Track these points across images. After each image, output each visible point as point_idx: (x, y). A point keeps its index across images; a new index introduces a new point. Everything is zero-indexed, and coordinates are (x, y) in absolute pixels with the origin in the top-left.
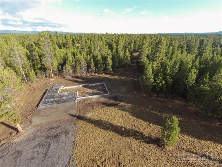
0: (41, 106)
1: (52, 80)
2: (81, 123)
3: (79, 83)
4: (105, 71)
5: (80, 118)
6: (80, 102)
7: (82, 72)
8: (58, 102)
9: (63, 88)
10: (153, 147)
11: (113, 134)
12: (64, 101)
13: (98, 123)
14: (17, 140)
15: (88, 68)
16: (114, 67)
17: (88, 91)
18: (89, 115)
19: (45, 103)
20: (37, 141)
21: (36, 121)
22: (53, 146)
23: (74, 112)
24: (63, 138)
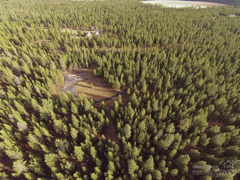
1: (65, 72)
2: (76, 85)
3: (75, 74)
4: (86, 67)
5: (76, 84)
6: (76, 80)
8: (70, 81)
9: (70, 76)
10: (90, 88)
11: (83, 87)
12: (72, 80)
13: (80, 85)
15: (79, 67)
16: (89, 65)
17: (78, 77)
18: (78, 84)
19: (66, 81)
20: (68, 88)
21: (66, 85)
22: (71, 89)
23: (75, 83)
24: (73, 88)
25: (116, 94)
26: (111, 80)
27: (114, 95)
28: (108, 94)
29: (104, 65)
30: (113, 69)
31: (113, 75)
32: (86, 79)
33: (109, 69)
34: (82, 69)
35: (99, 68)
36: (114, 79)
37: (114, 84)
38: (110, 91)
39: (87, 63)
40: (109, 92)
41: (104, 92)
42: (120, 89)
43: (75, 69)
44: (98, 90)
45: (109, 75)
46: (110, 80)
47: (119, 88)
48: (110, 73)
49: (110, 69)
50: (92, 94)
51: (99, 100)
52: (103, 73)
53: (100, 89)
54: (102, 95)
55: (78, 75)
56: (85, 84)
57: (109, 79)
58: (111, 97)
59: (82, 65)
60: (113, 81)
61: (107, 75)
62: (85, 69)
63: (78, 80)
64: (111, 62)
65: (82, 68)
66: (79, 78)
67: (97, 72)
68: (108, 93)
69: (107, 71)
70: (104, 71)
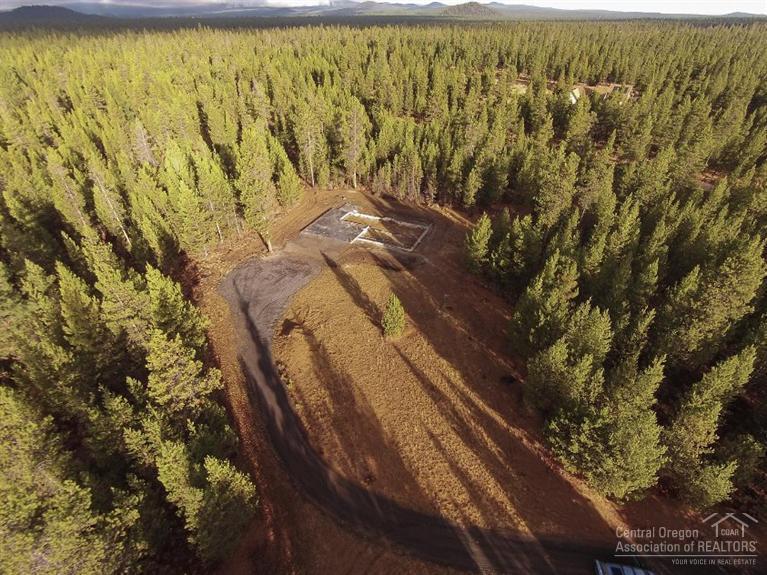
0: (306, 233)
2: (329, 271)
5: (332, 265)
6: (356, 246)
7: (409, 192)
8: (329, 234)
9: (354, 213)
12: (336, 236)
13: (345, 280)
14: (264, 258)
17: (384, 232)
18: (347, 267)
19: (314, 228)
20: (278, 268)
21: (290, 248)
23: (334, 256)
24: (299, 276)
25: (550, 527)
26: (571, 362)
27: (523, 527)
28: (462, 475)
29: (575, 221)
30: (638, 268)
31: (615, 318)
32: (413, 260)
33: (596, 255)
34: (437, 207)
35: (521, 224)
36: (611, 363)
37: (579, 421)
38: (510, 446)
39: (474, 182)
40: (488, 460)
41: (441, 427)
42: (633, 509)
43: (402, 194)
44: (420, 376)
45: (579, 301)
46: (558, 352)
47: (622, 490)
48: (594, 290)
49: (610, 265)
50: (347, 381)
51: (352, 487)
52: (536, 265)
53: (437, 381)
54: (414, 449)
55: (389, 225)
56: (375, 284)
57: (551, 334)
58: (474, 530)
59: (443, 180)
60: (583, 378)
61: (558, 300)
62: (448, 212)
63: (364, 246)
64: (642, 215)
65: (436, 200)
66: (379, 239)
67: (493, 243)
68: (477, 471)
69: (581, 263)
70: (545, 255)
